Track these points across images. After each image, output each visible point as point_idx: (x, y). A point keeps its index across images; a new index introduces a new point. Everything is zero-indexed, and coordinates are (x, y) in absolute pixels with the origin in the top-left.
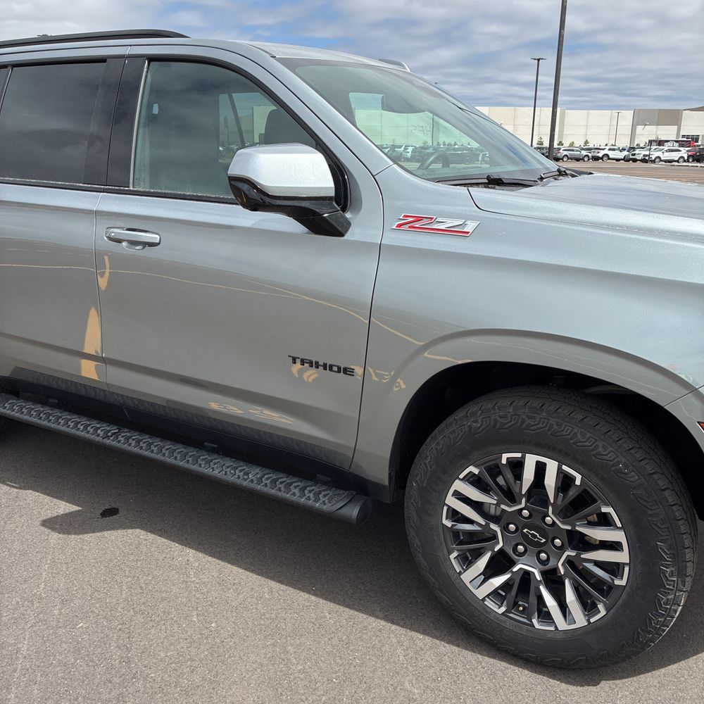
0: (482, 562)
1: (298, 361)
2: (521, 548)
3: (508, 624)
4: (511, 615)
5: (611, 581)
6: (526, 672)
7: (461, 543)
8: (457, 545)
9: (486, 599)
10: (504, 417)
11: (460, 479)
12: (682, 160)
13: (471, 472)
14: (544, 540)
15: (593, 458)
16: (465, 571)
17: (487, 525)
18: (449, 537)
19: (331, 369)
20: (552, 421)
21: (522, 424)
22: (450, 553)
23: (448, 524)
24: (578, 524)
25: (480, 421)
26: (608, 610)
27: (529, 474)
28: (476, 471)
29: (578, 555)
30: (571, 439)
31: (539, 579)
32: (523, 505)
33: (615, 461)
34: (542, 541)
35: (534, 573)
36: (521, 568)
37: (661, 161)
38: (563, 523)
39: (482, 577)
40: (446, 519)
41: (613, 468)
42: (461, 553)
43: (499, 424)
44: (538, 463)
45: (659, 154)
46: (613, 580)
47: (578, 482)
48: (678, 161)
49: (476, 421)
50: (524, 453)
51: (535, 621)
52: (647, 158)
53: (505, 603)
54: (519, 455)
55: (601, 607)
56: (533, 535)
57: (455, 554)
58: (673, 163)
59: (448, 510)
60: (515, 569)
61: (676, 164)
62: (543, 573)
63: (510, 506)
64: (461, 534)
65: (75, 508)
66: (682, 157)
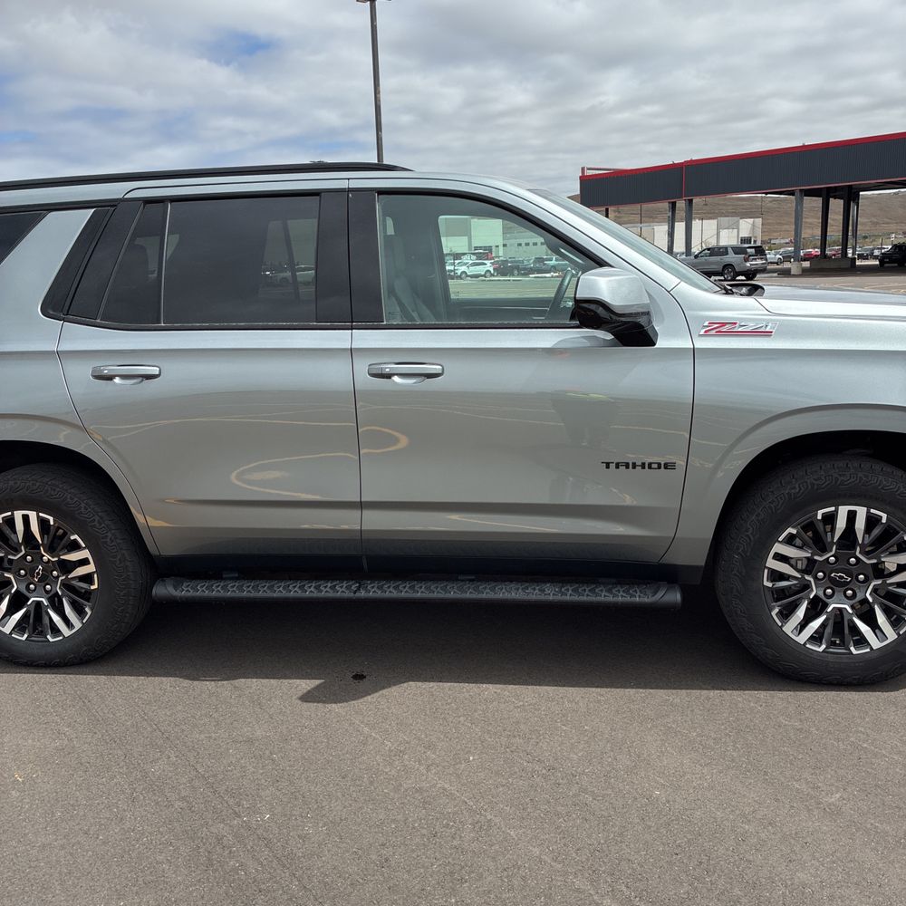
1: (613, 466)
2: (829, 591)
3: (830, 658)
10: (819, 479)
12: (488, 274)
15: (898, 497)
19: (650, 467)
20: (860, 475)
22: (770, 611)
27: (841, 523)
29: (884, 582)
32: (833, 553)
36: (834, 608)
37: (467, 276)
38: (869, 559)
43: (816, 487)
44: (849, 511)
45: (464, 268)
47: (884, 521)
48: (484, 276)
49: (795, 488)
50: (837, 506)
51: (852, 649)
52: (452, 274)
56: (840, 577)
58: (481, 278)
60: (829, 609)
61: (483, 278)
63: (821, 556)
65: (318, 682)
66: (488, 271)
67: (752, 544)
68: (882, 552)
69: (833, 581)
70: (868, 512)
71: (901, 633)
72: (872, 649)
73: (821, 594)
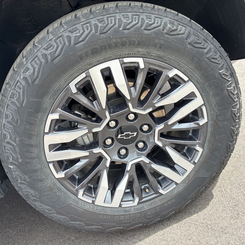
0: (104, 182)
3: (146, 207)
4: (144, 200)
5: (196, 126)
6: (175, 226)
7: (80, 181)
8: (78, 185)
9: (122, 203)
10: (50, 46)
11: (47, 133)
13: (52, 120)
14: (135, 133)
15: (146, 32)
16: (95, 198)
17: (92, 153)
18: (68, 184)
20: (93, 22)
21: (70, 41)
22: (76, 195)
23: (61, 175)
24: (155, 102)
25: (30, 67)
26: (203, 147)
28: (56, 116)
30: (119, 27)
31: (148, 162)
32: (108, 118)
33: (163, 24)
34: (135, 135)
35: (142, 161)
36: (132, 165)
38: (144, 110)
39: (110, 191)
40: (57, 172)
41: (165, 31)
42: (84, 188)
43: (49, 58)
44: (102, 71)
46: (198, 124)
47: (142, 66)
49: (28, 69)
51: (161, 191)
53: (135, 195)
54: (83, 75)
55: (198, 148)
57: (81, 192)
59: (54, 165)
62: (148, 156)
64: (75, 175)
67: (17, 149)
68: (153, 99)
69: (121, 141)
70: (122, 63)
71: (196, 161)
72: (177, 184)
73: (116, 158)
